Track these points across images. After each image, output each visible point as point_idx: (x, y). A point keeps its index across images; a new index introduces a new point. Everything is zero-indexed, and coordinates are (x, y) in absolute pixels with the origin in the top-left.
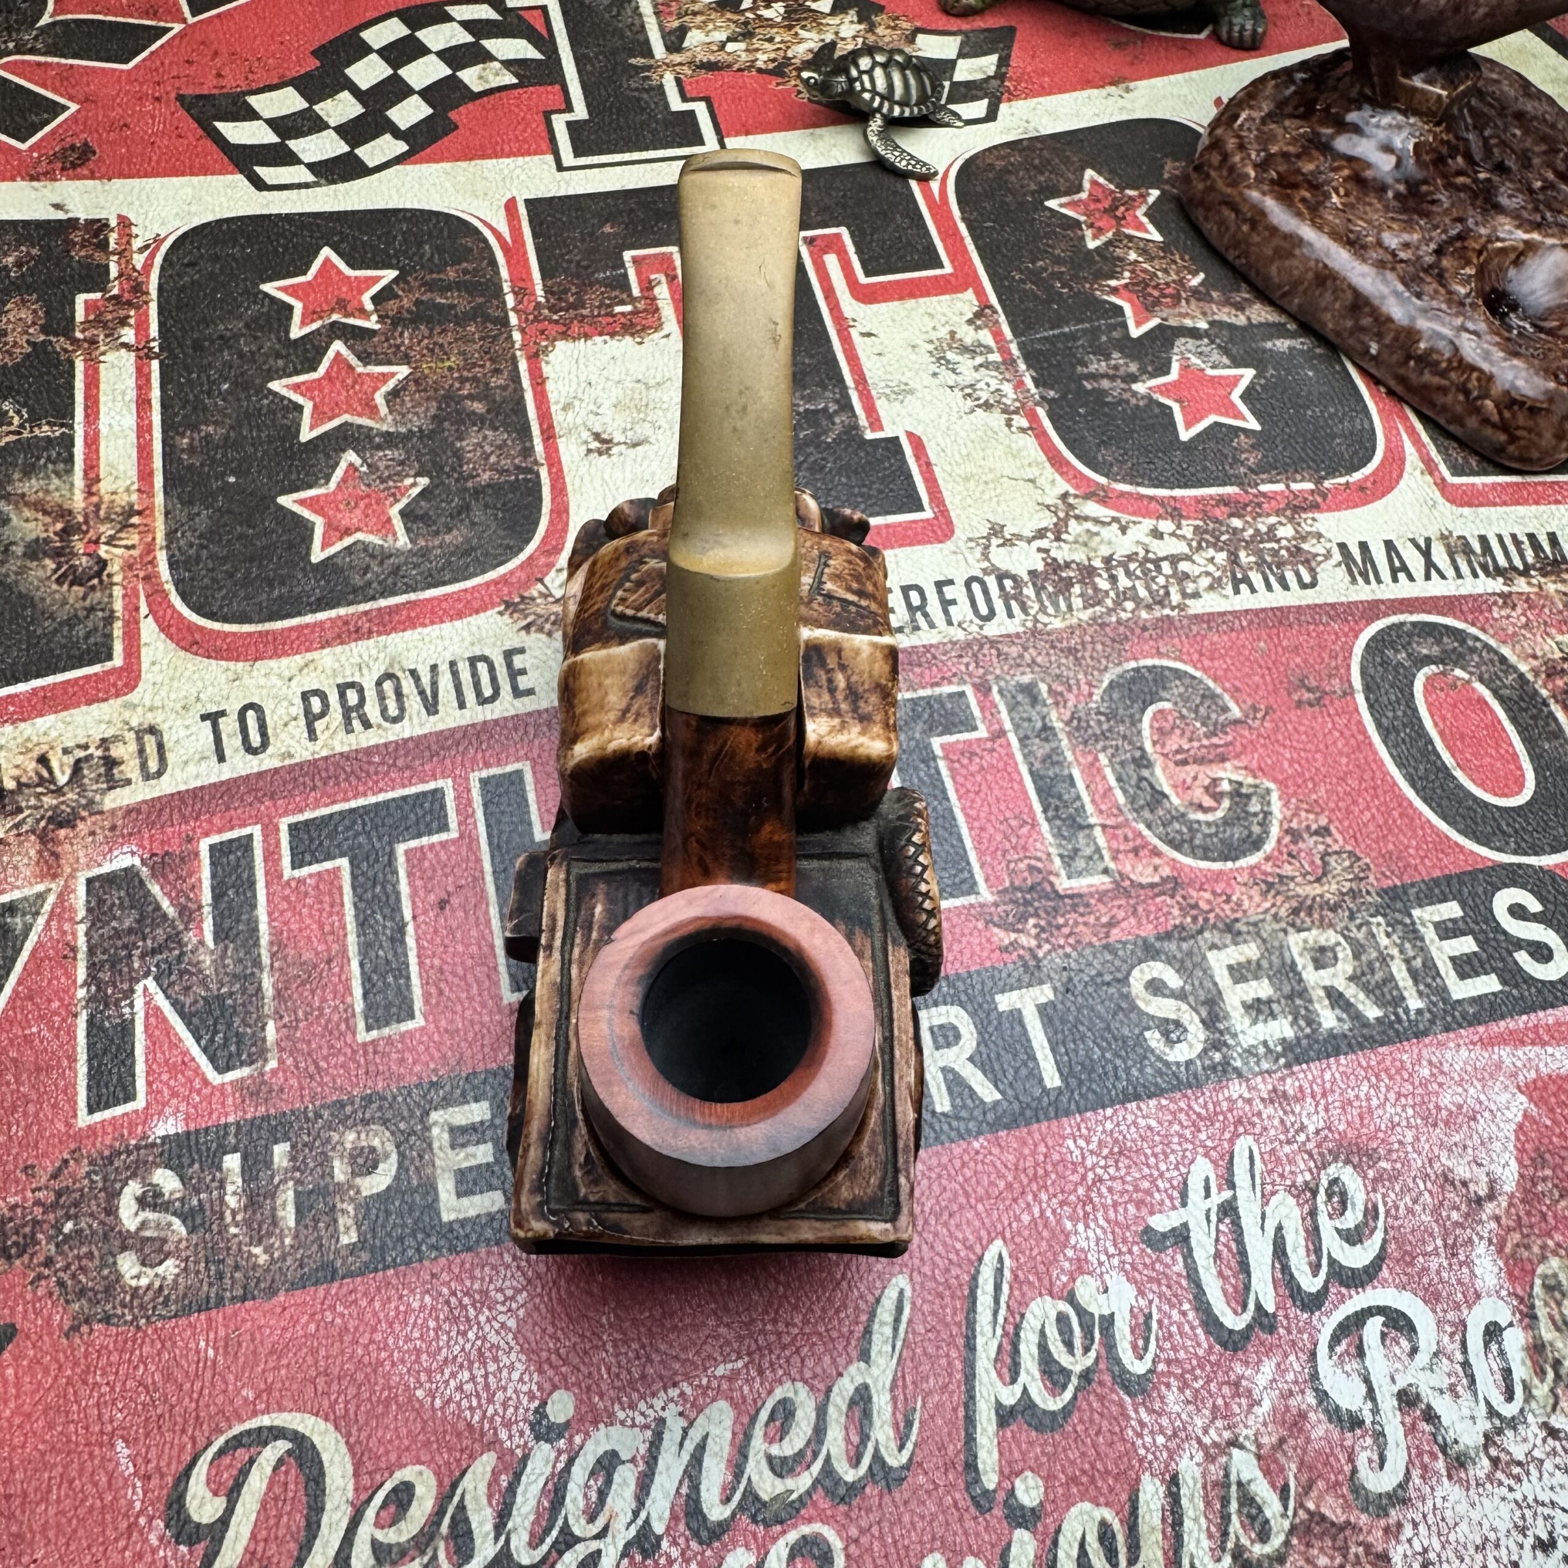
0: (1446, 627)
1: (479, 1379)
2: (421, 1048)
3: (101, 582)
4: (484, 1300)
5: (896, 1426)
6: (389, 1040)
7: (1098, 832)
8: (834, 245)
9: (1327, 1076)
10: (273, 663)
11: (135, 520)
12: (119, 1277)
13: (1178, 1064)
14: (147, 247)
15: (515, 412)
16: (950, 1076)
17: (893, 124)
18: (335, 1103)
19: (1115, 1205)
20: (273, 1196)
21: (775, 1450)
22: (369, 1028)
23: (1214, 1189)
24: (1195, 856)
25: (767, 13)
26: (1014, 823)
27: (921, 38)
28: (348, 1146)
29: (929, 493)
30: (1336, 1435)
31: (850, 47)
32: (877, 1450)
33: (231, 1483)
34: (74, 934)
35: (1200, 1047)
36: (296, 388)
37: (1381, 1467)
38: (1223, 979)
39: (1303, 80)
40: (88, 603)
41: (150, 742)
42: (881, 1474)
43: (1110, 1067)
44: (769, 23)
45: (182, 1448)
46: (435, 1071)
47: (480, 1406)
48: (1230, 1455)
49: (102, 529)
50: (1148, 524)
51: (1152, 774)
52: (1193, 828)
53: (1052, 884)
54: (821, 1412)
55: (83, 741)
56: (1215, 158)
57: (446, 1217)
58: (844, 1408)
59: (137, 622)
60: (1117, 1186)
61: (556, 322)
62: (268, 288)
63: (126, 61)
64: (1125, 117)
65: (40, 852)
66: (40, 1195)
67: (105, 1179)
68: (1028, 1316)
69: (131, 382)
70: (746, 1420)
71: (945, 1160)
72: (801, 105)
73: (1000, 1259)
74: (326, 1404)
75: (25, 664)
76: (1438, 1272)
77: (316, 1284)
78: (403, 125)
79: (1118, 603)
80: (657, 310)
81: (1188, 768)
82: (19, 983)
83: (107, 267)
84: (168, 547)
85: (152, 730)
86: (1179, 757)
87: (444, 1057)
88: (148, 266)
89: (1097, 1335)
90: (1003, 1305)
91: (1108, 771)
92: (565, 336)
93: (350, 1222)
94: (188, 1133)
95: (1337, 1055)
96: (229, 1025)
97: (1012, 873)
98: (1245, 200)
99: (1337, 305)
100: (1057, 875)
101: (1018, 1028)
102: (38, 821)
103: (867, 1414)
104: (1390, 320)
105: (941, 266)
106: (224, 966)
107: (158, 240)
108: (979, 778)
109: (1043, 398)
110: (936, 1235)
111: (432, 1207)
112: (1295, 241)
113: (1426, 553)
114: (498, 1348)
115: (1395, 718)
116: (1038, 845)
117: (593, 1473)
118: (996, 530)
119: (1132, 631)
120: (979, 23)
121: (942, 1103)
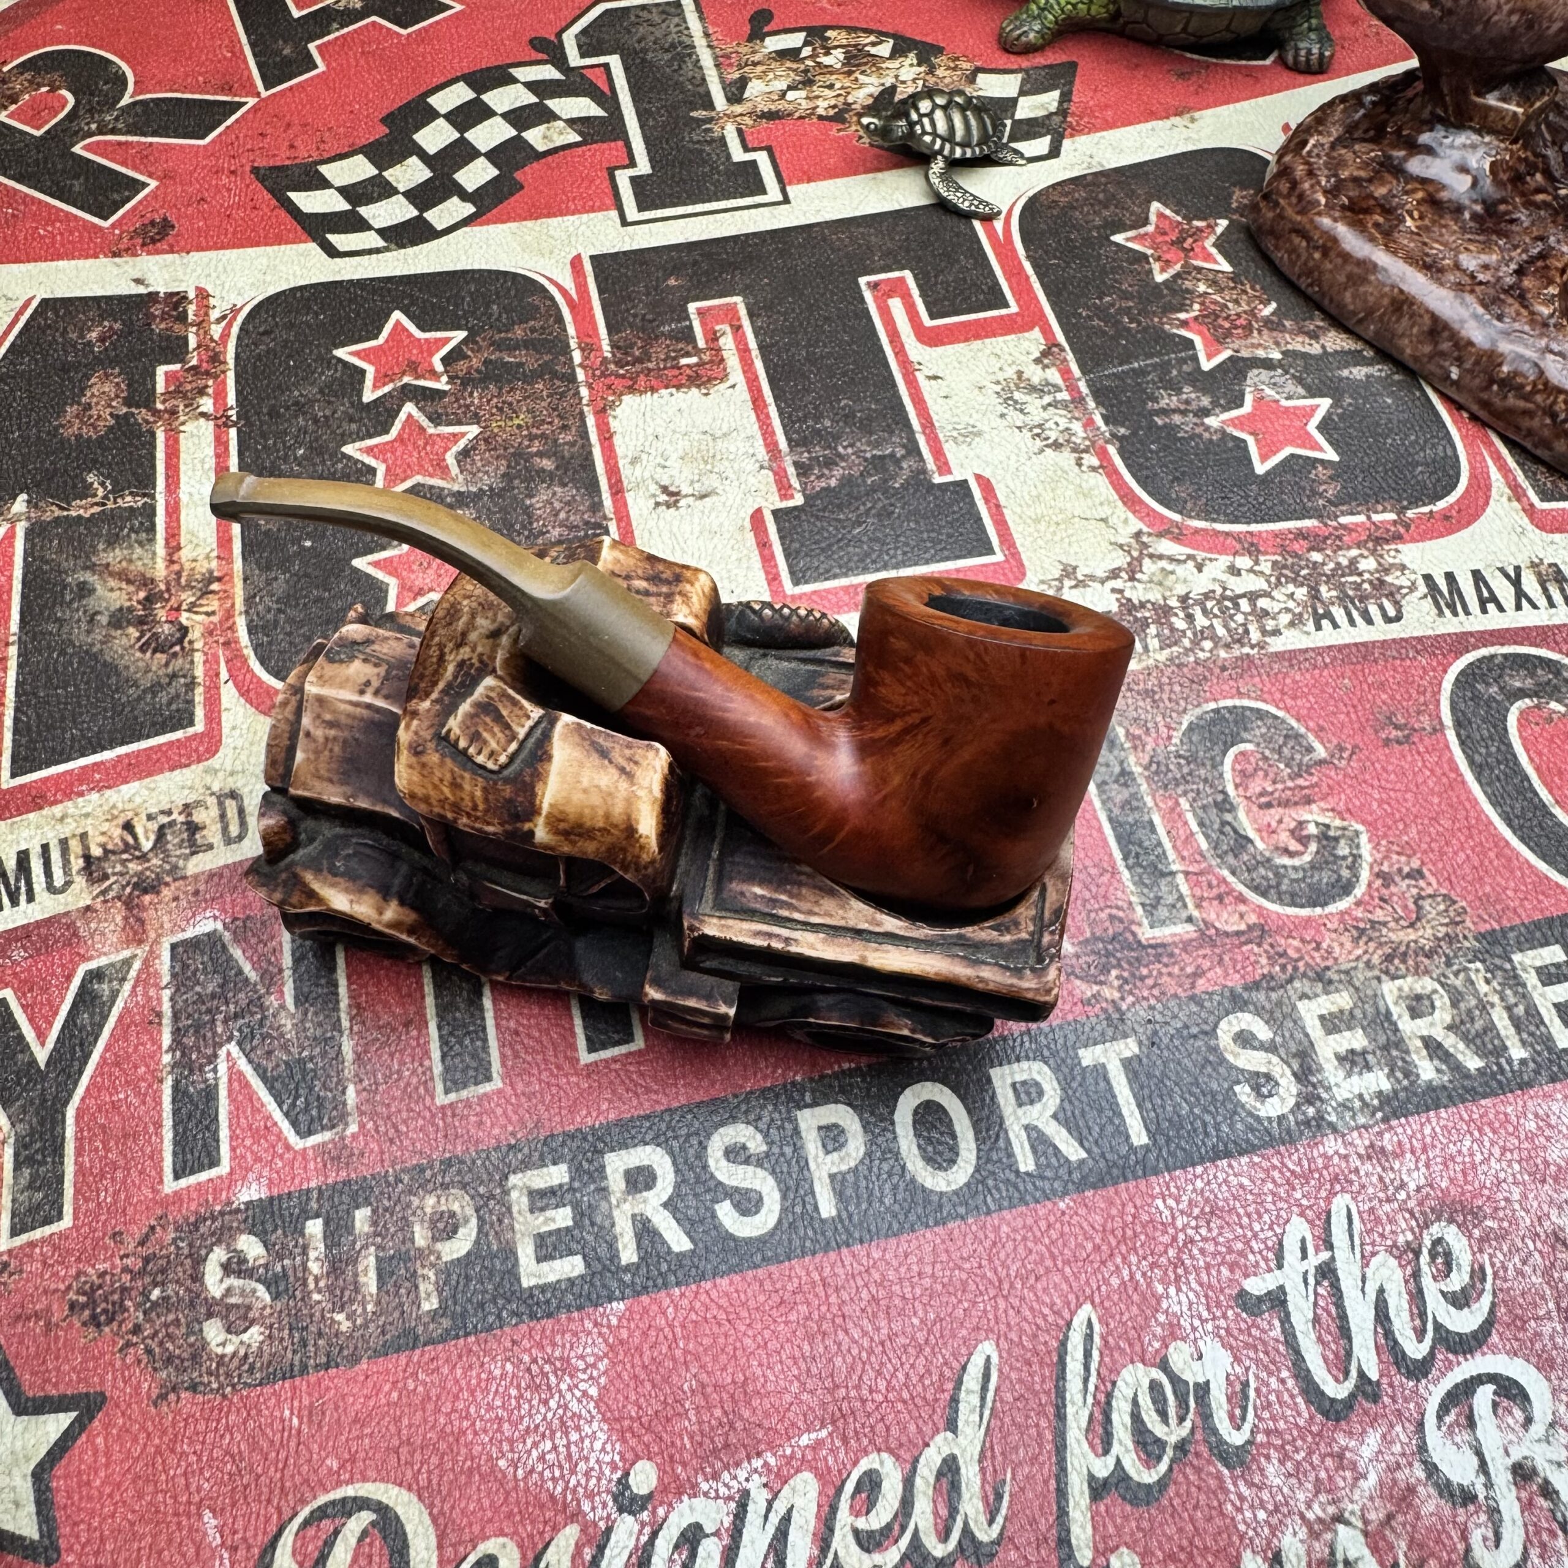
0: (1539, 658)
1: (561, 1449)
2: (499, 1111)
3: (183, 648)
4: (566, 1368)
5: (985, 1498)
6: (468, 1104)
7: (1180, 879)
8: (898, 289)
9: (1427, 1131)
11: (215, 586)
12: (205, 1344)
13: (1269, 1119)
14: (224, 317)
15: (583, 467)
16: (1034, 1135)
17: (954, 164)
18: (414, 1167)
19: (1208, 1267)
20: (355, 1262)
21: (862, 1523)
22: (447, 1092)
23: (1311, 1250)
24: (1281, 902)
25: (826, 60)
26: (1093, 871)
27: (981, 78)
28: (428, 1210)
29: (1000, 536)
30: (1447, 1511)
31: (911, 90)
32: (966, 1524)
33: (316, 1554)
34: (159, 999)
35: (1291, 1102)
36: (369, 451)
37: (1497, 1546)
38: (1315, 1030)
39: (1373, 103)
40: (170, 670)
41: (231, 806)
42: (971, 1550)
43: (1198, 1124)
44: (829, 70)
45: (267, 1520)
46: (513, 1134)
47: (562, 1476)
48: (1336, 1532)
49: (184, 596)
50: (1224, 560)
51: (1236, 818)
52: (1279, 873)
53: (1134, 934)
54: (909, 1483)
55: (166, 807)
56: (1284, 186)
57: (526, 1283)
58: (932, 1480)
59: (218, 688)
60: (1210, 1247)
61: (623, 377)
62: (341, 353)
63: (203, 137)
64: (1191, 147)
65: (126, 918)
66: (128, 1262)
67: (191, 1245)
68: (1120, 1383)
69: (210, 451)
70: (831, 1492)
71: (1030, 1221)
72: (861, 150)
73: (1090, 1324)
74: (409, 1474)
75: (110, 732)
76: (1552, 1338)
77: (398, 1350)
78: (470, 187)
79: (1196, 643)
80: (722, 360)
81: (1272, 811)
82: (107, 1048)
83: (186, 338)
84: (247, 612)
85: (233, 795)
86: (1263, 800)
87: (521, 1120)
88: (225, 336)
89: (1192, 1404)
90: (1093, 1372)
91: (1189, 817)
92: (631, 390)
93: (431, 1288)
94: (271, 1199)
95: (1437, 1107)
96: (311, 1089)
97: (1093, 924)
98: (1316, 228)
99: (1415, 330)
100: (1140, 925)
101: (1102, 1084)
102: (124, 887)
103: (955, 1487)
104: (1470, 343)
105: (1007, 306)
106: (305, 1030)
107: (235, 311)
109: (1113, 435)
110: (1022, 1299)
111: (513, 1273)
112: (1368, 267)
113: (1516, 582)
114: (580, 1417)
115: (1489, 754)
116: (1119, 894)
117: (677, 1547)
118: (1069, 571)
119: (1210, 670)
120: (1039, 60)
121: (1026, 1163)
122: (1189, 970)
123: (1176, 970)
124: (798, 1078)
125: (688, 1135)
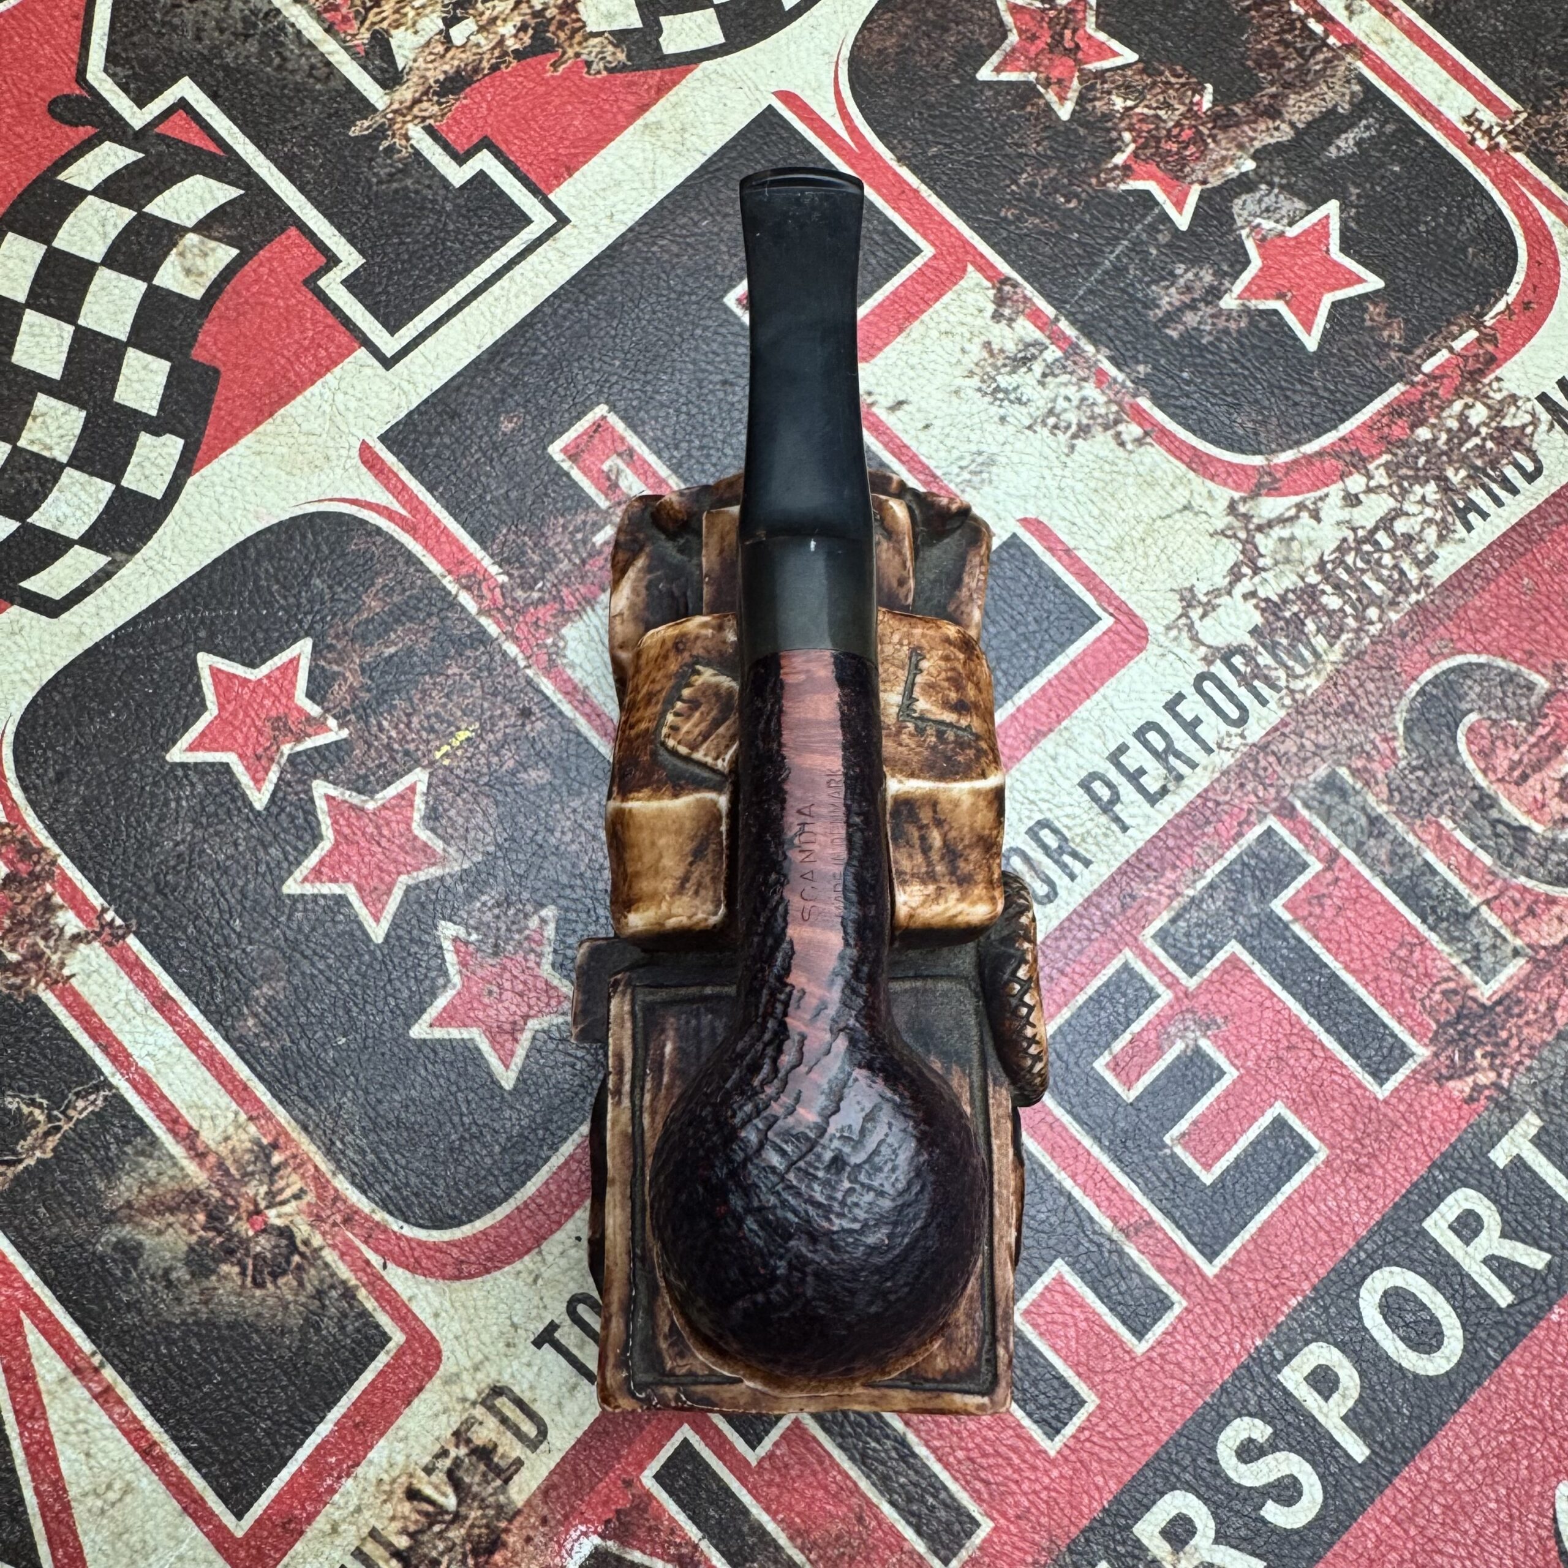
3: (302, 1255)
7: (1485, 912)
10: (560, 1235)
11: (277, 1158)
16: (1494, 1264)
26: (1402, 952)
29: (1091, 591)
36: (317, 874)
40: (310, 1289)
41: (505, 1405)
49: (251, 1191)
50: (1336, 491)
51: (1501, 811)
53: (1475, 1000)
55: (436, 1448)
59: (382, 1278)
61: (542, 601)
62: (178, 755)
71: (1536, 1350)
72: (602, 85)
75: (302, 1400)
78: (150, 407)
81: (1531, 782)
84: (340, 1169)
85: (497, 1391)
86: (1516, 774)
88: (12, 810)
91: (1459, 835)
92: (566, 615)
97: (1432, 1011)
100: (1474, 986)
101: (1527, 1175)
105: (917, 250)
108: (1341, 921)
109: (1135, 381)
116: (1439, 963)
118: (1188, 598)
119: (1391, 644)
121: (1503, 1297)
122: (1542, 1008)
123: (1531, 1016)
124: (1259, 1342)
125: (1194, 1460)
